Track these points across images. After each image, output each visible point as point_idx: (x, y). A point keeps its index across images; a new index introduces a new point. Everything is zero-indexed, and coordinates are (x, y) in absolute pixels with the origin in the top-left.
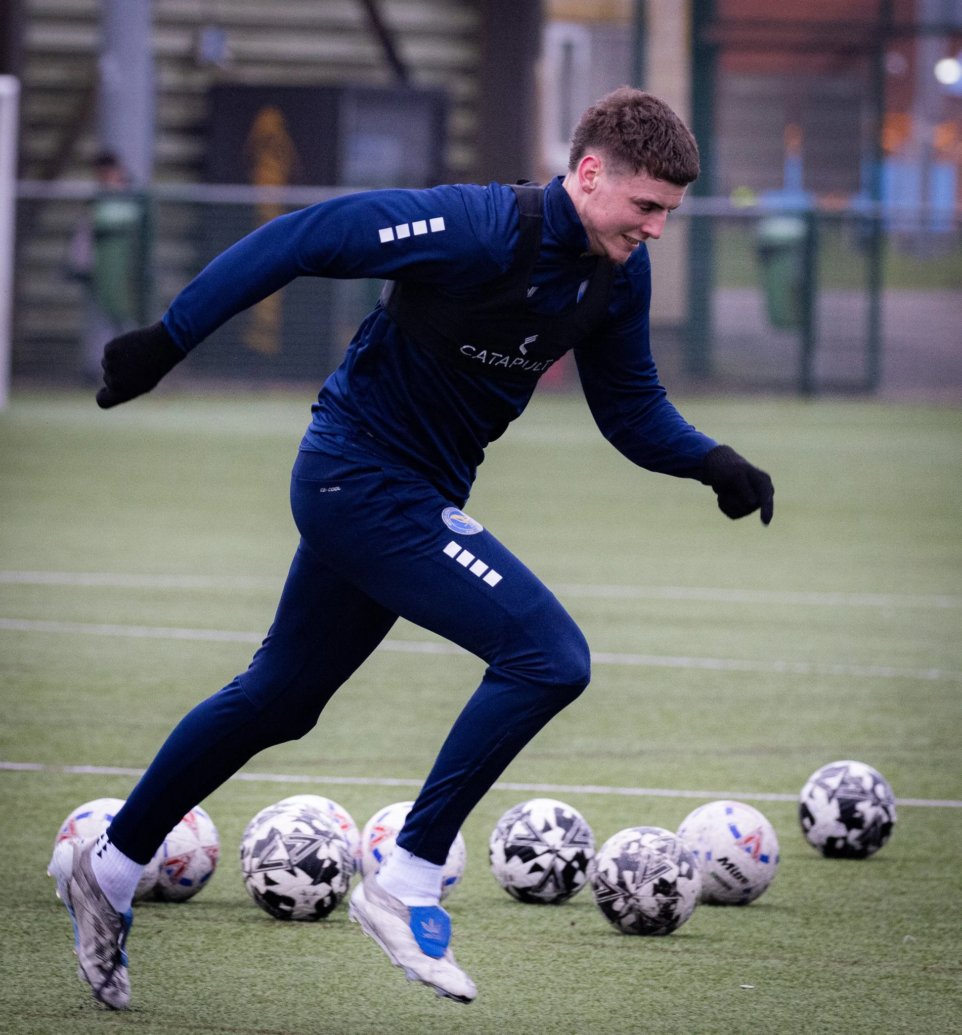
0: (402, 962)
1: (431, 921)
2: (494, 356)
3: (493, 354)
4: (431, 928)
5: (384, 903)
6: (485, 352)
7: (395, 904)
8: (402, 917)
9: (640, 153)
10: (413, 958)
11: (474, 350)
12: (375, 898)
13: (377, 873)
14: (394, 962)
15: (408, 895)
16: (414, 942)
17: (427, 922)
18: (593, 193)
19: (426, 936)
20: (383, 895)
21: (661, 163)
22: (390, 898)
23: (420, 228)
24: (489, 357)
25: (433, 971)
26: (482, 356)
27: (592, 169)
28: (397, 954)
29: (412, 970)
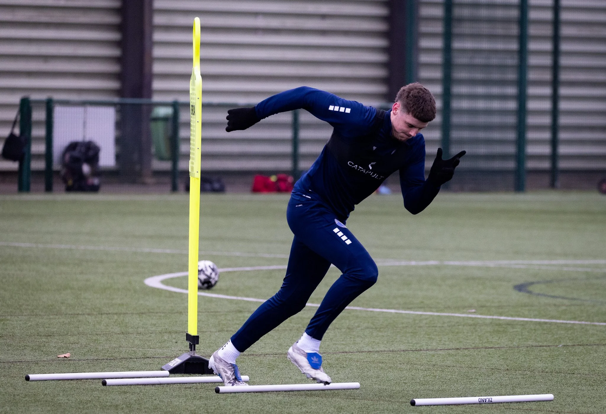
0: (305, 371)
1: (315, 357)
2: (360, 168)
3: (360, 167)
4: (315, 359)
5: (299, 352)
6: (357, 166)
7: (302, 352)
8: (305, 356)
9: (410, 107)
10: (308, 370)
11: (353, 164)
12: (296, 351)
13: (297, 342)
14: (303, 372)
15: (307, 350)
16: (309, 365)
17: (313, 357)
18: (396, 116)
19: (313, 362)
20: (299, 349)
21: (416, 113)
22: (301, 350)
23: (342, 109)
24: (358, 168)
25: (315, 374)
26: (356, 167)
27: (397, 108)
28: (303, 369)
29: (308, 374)
